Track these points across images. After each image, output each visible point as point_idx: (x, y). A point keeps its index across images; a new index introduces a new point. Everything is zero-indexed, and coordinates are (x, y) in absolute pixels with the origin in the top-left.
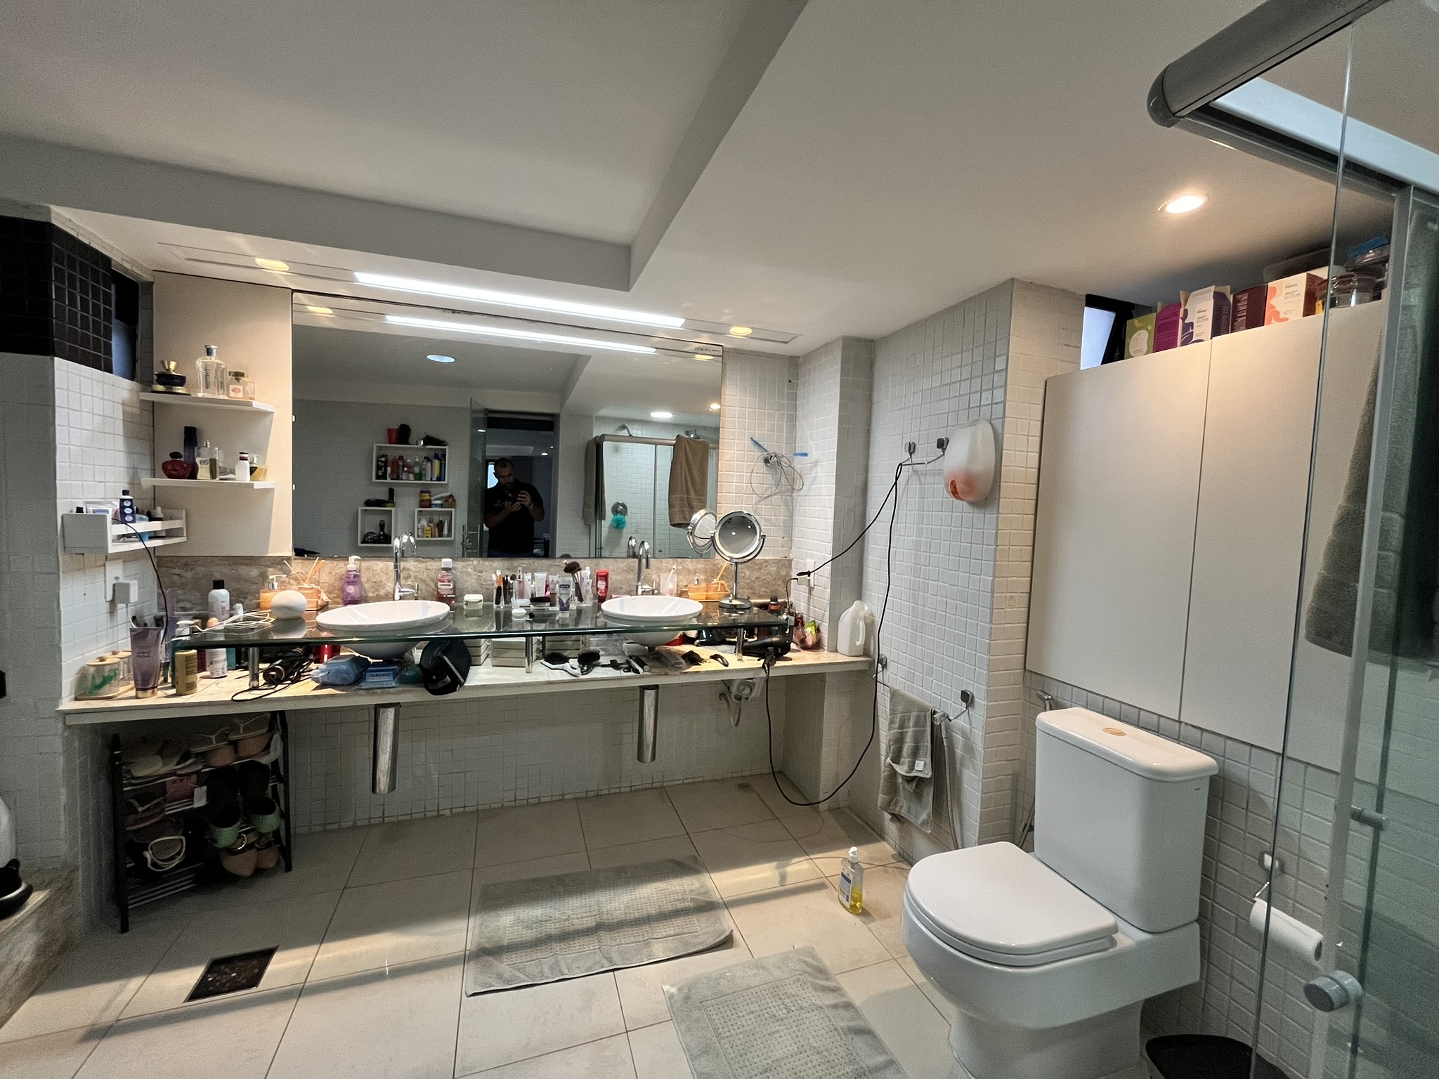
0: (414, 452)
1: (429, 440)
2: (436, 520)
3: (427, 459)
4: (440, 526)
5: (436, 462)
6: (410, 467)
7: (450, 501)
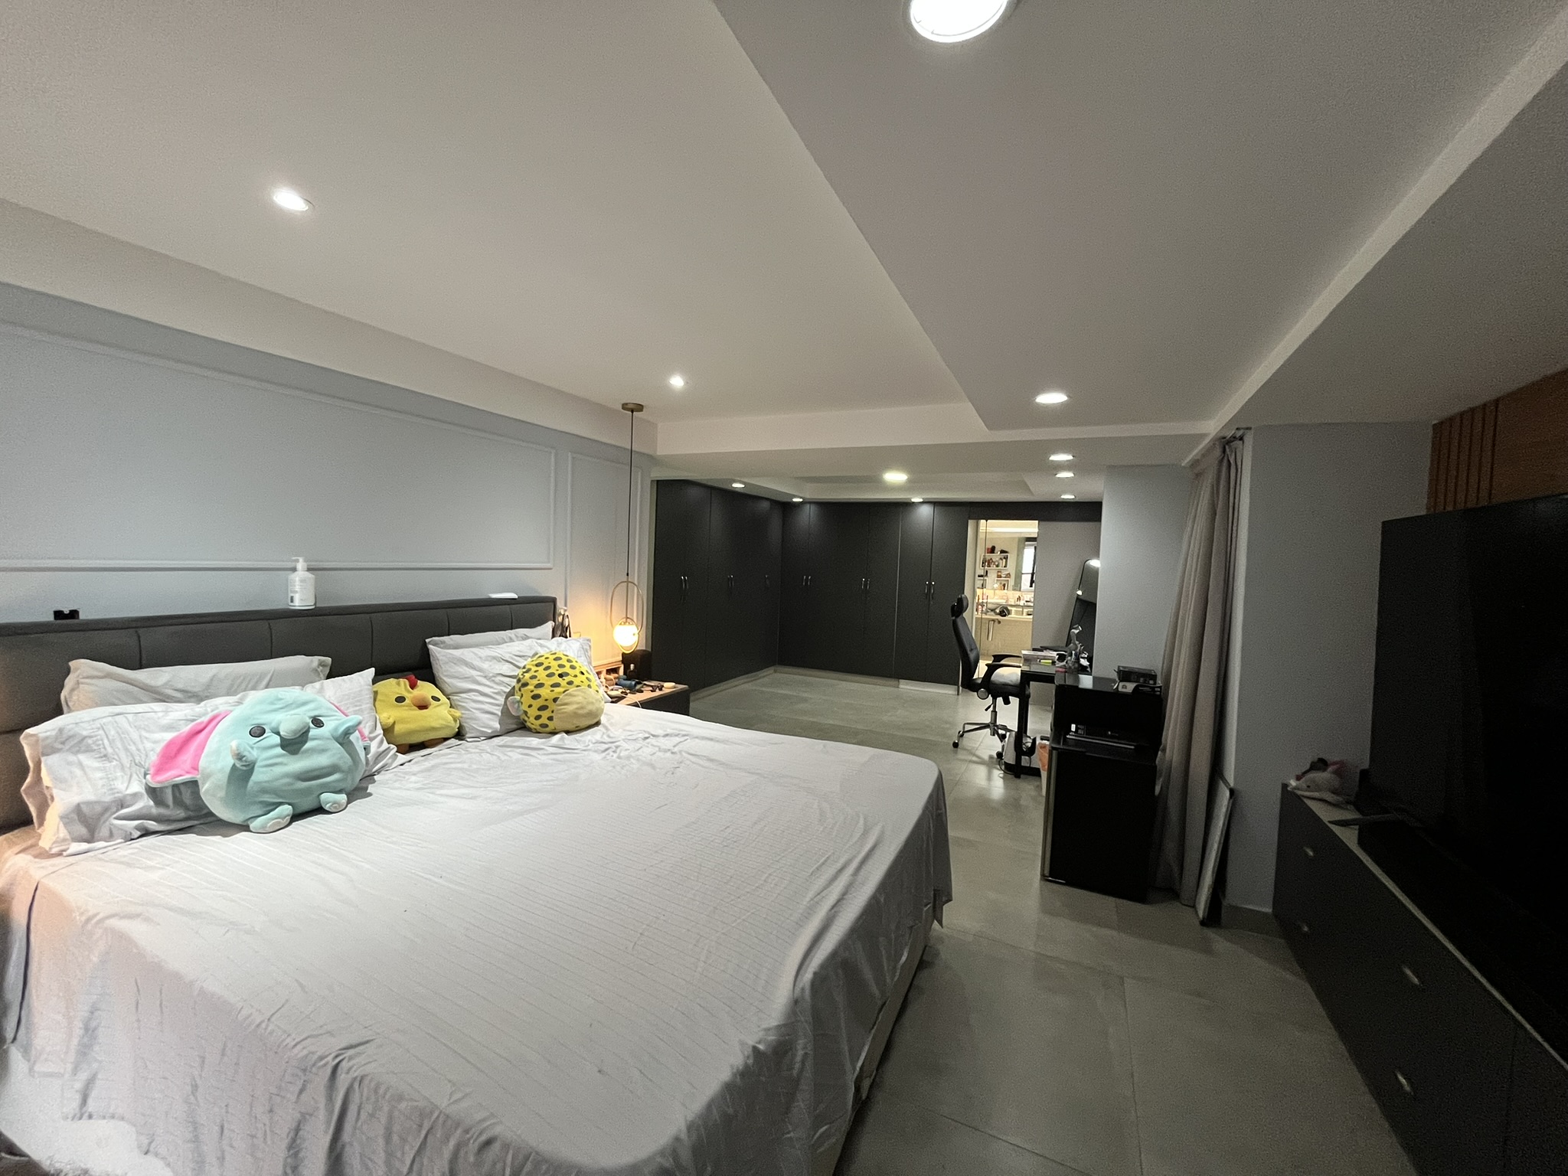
0: (996, 557)
1: (1002, 552)
2: (1003, 583)
3: (1001, 559)
4: (1004, 585)
5: (1004, 560)
6: (994, 563)
7: (1008, 575)
